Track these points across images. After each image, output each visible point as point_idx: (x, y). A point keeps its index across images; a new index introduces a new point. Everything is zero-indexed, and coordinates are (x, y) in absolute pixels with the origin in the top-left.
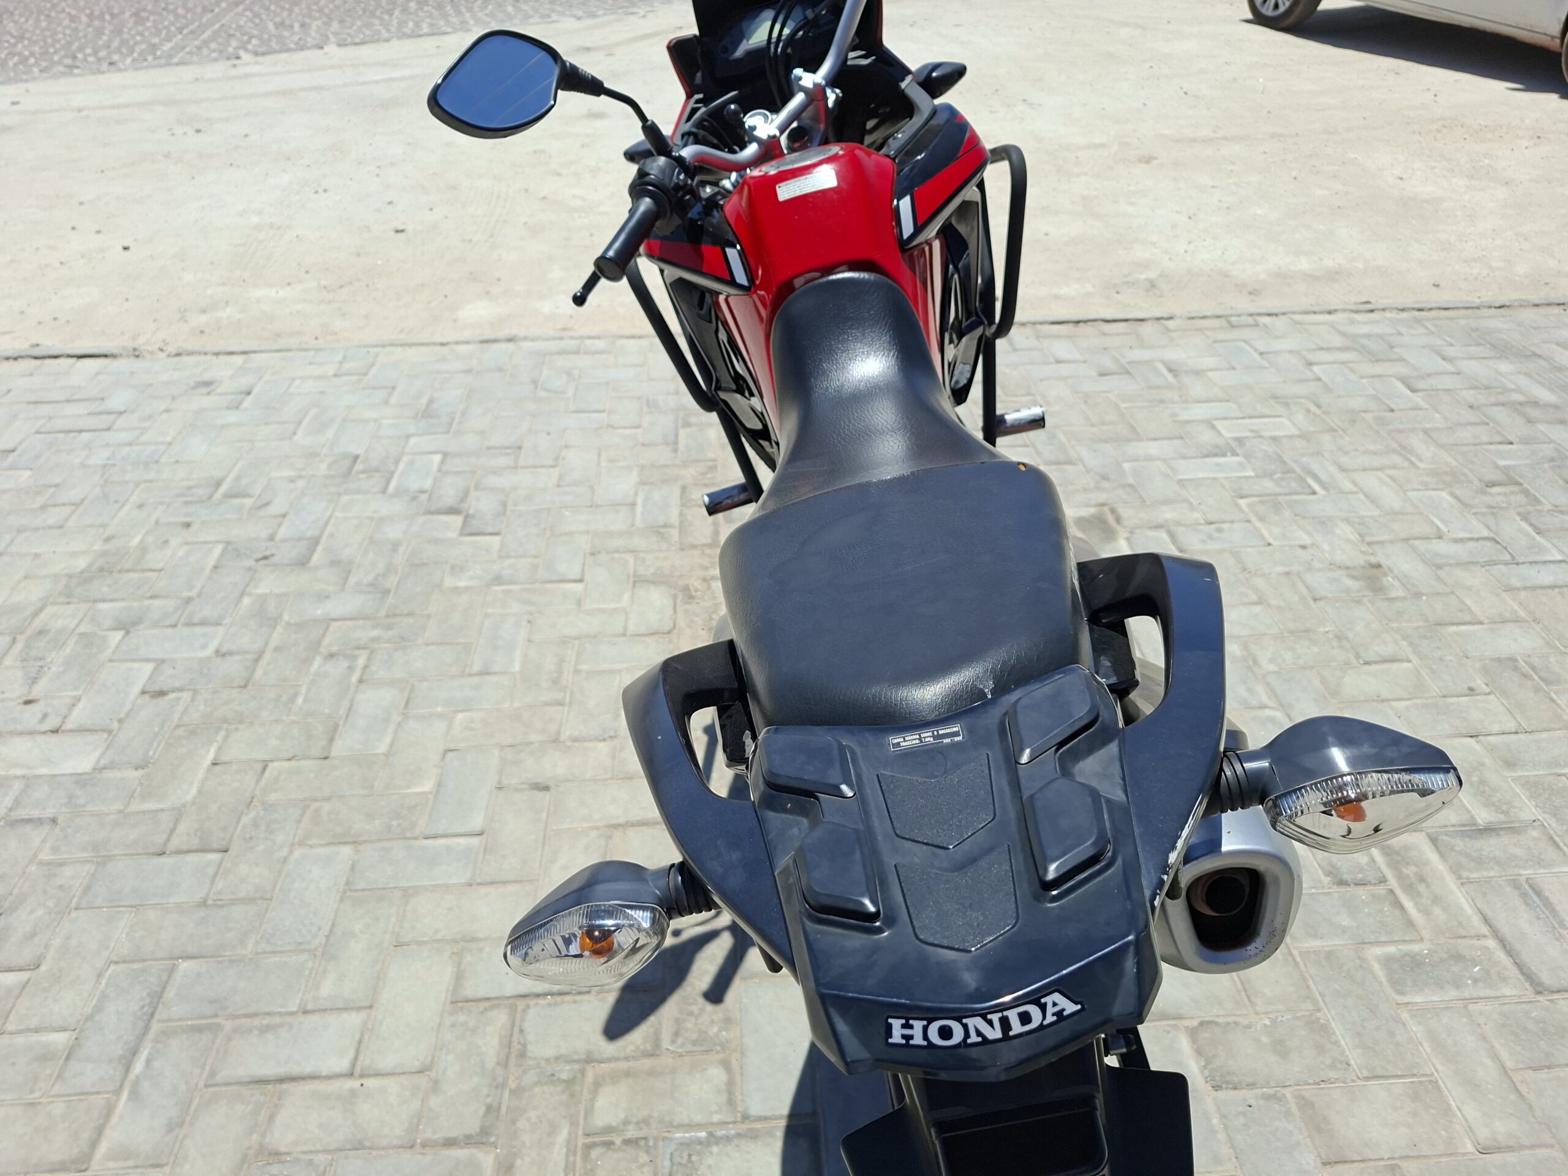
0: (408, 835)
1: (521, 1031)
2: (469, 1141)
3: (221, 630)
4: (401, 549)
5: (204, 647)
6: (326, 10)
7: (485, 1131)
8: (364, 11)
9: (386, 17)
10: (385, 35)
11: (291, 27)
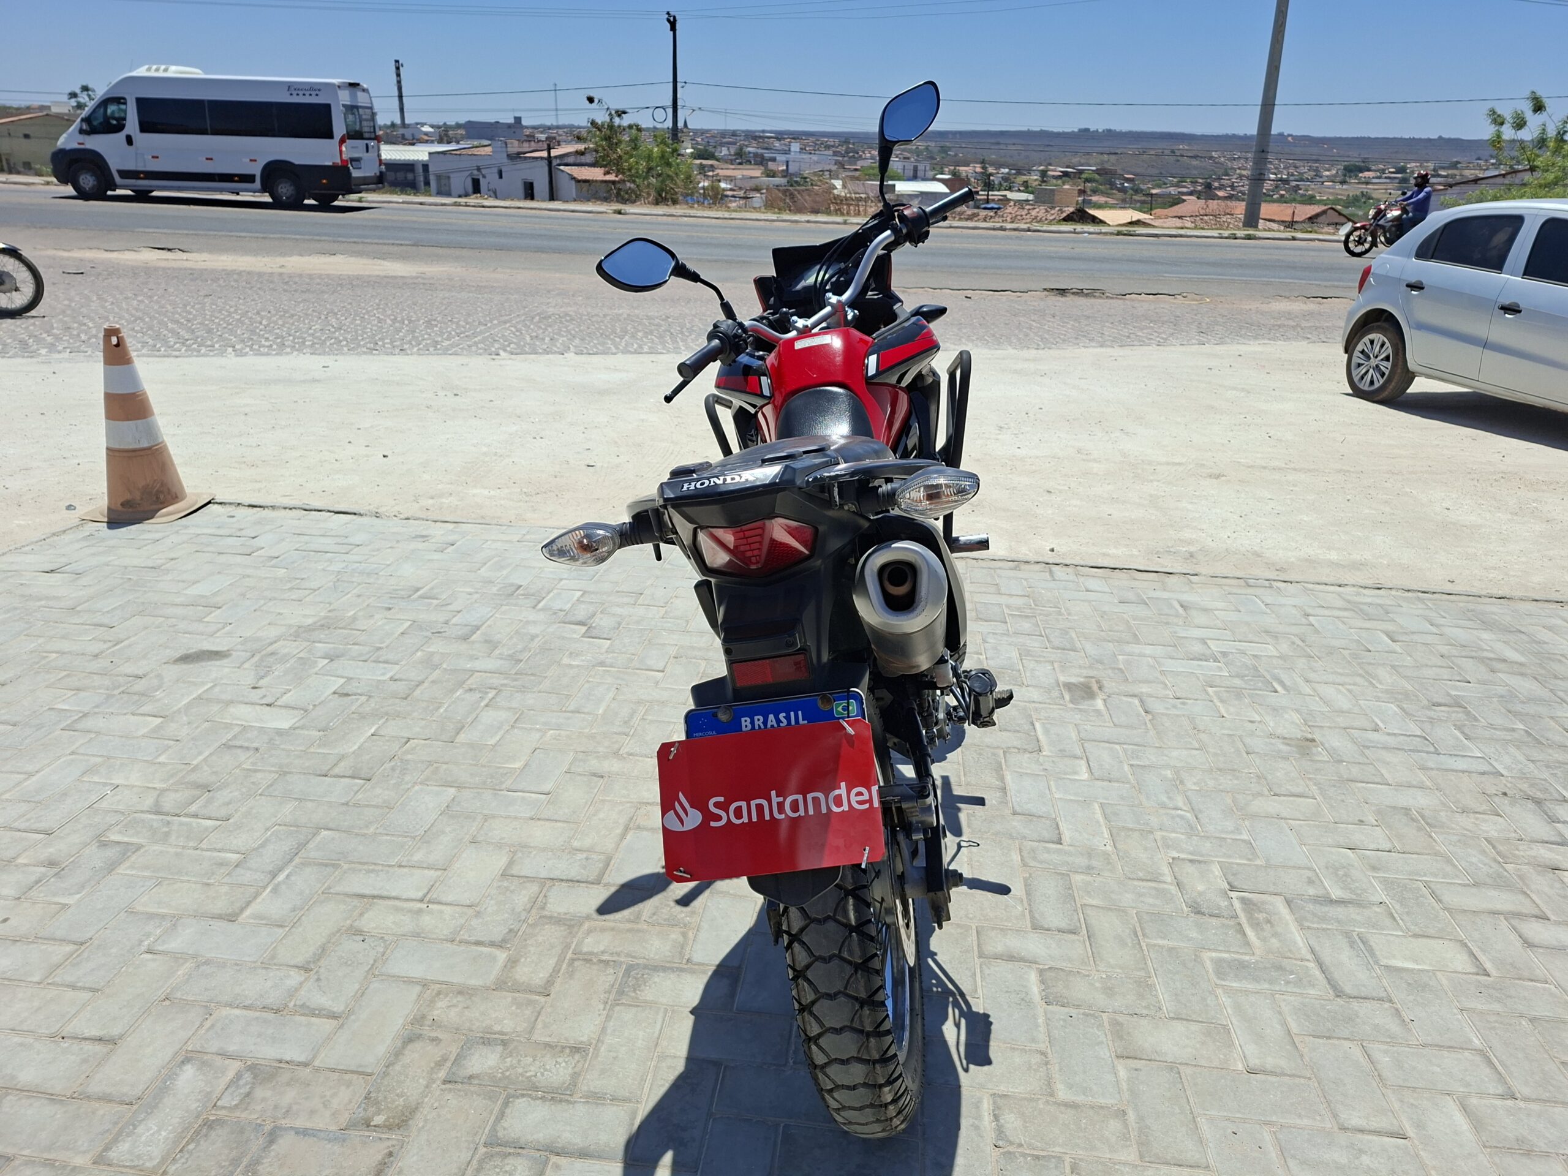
0: (497, 788)
1: (545, 896)
2: (492, 944)
3: (397, 667)
4: (536, 640)
5: (383, 674)
6: (573, 332)
7: (504, 941)
8: (602, 334)
9: (618, 340)
10: (614, 350)
11: (543, 339)
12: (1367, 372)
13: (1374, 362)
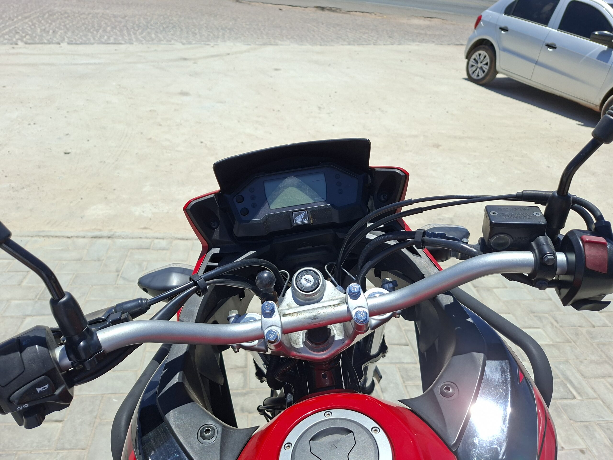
9: (95, 32)
12: (476, 70)
13: (480, 65)
